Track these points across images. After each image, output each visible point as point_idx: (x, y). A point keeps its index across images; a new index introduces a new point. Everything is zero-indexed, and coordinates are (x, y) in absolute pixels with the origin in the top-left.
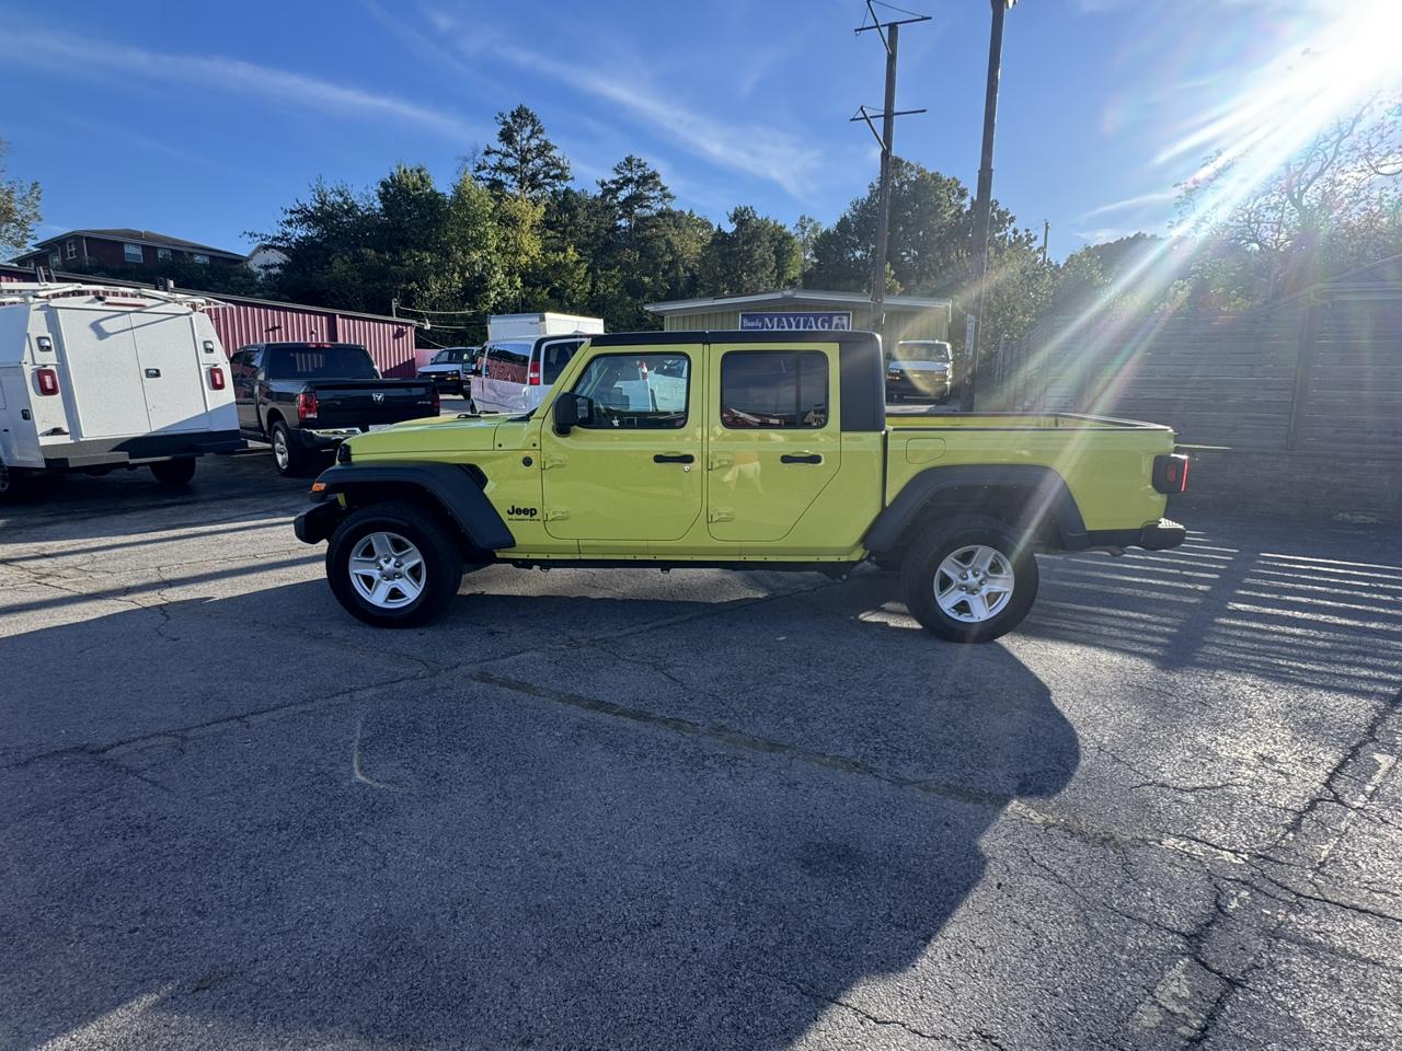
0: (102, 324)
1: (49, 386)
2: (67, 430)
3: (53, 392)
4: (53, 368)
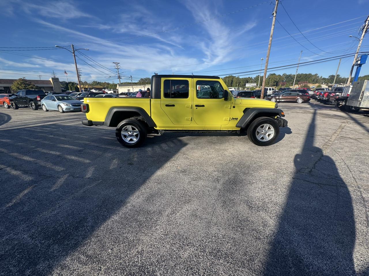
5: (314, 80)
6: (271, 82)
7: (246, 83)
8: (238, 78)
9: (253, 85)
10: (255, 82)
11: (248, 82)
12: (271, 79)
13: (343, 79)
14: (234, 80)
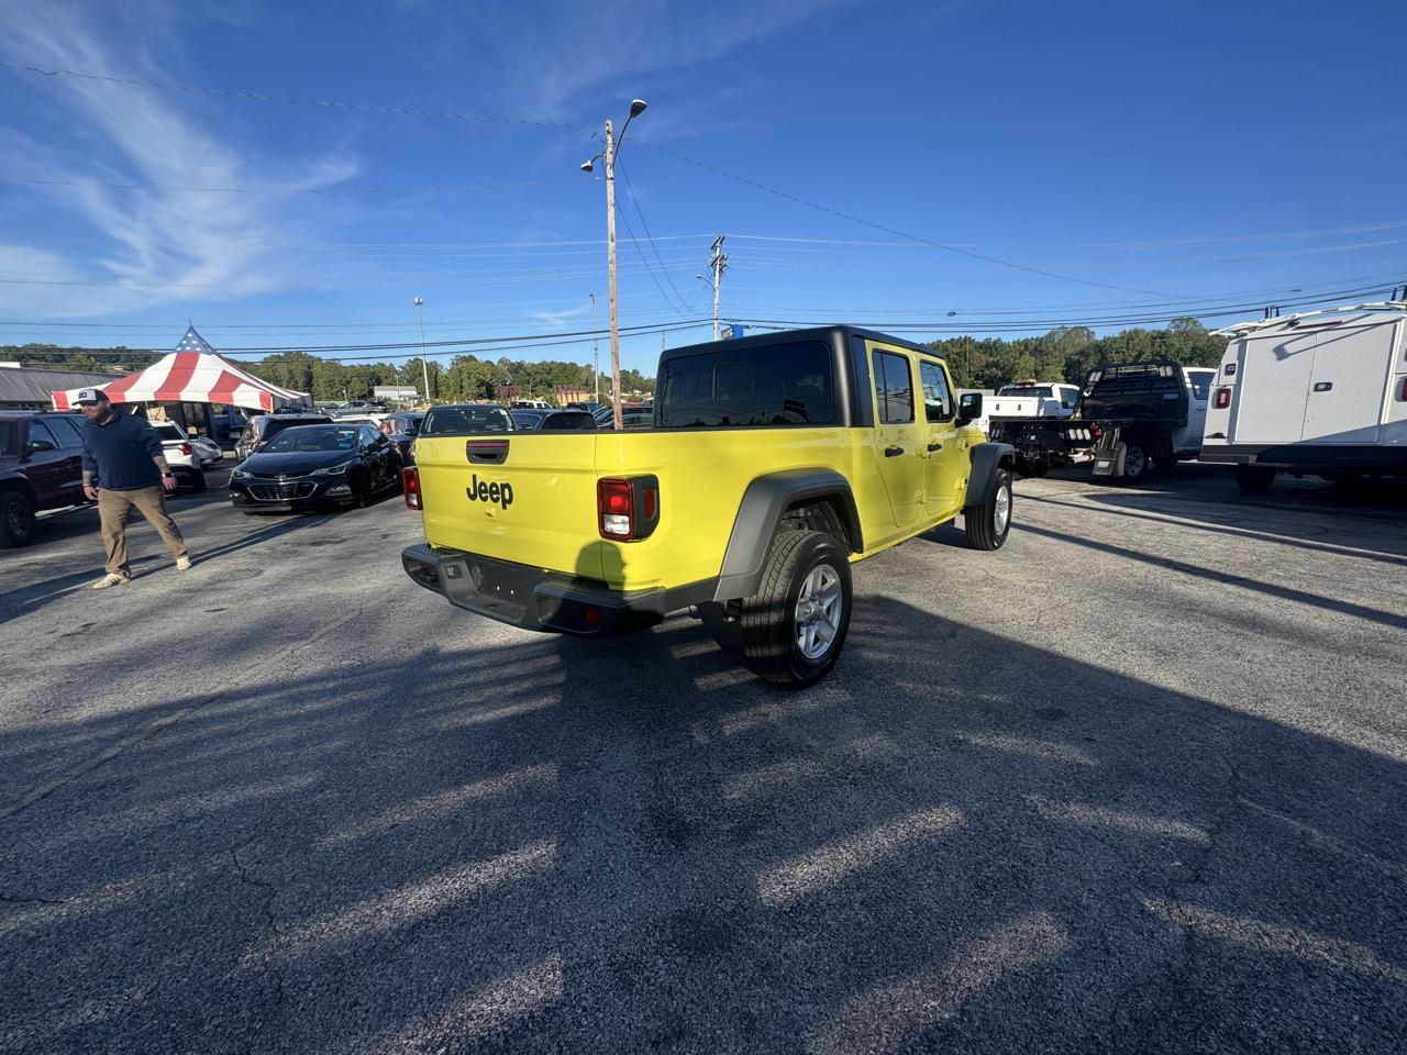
0: (1286, 347)
1: (1223, 401)
2: (1225, 435)
3: (1225, 405)
4: (1232, 388)
5: (587, 381)
6: (470, 385)
7: (375, 387)
8: (332, 364)
9: (404, 393)
10: (410, 383)
11: (379, 383)
12: (464, 375)
13: (648, 380)
14: (316, 370)
